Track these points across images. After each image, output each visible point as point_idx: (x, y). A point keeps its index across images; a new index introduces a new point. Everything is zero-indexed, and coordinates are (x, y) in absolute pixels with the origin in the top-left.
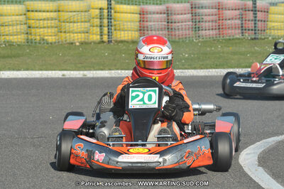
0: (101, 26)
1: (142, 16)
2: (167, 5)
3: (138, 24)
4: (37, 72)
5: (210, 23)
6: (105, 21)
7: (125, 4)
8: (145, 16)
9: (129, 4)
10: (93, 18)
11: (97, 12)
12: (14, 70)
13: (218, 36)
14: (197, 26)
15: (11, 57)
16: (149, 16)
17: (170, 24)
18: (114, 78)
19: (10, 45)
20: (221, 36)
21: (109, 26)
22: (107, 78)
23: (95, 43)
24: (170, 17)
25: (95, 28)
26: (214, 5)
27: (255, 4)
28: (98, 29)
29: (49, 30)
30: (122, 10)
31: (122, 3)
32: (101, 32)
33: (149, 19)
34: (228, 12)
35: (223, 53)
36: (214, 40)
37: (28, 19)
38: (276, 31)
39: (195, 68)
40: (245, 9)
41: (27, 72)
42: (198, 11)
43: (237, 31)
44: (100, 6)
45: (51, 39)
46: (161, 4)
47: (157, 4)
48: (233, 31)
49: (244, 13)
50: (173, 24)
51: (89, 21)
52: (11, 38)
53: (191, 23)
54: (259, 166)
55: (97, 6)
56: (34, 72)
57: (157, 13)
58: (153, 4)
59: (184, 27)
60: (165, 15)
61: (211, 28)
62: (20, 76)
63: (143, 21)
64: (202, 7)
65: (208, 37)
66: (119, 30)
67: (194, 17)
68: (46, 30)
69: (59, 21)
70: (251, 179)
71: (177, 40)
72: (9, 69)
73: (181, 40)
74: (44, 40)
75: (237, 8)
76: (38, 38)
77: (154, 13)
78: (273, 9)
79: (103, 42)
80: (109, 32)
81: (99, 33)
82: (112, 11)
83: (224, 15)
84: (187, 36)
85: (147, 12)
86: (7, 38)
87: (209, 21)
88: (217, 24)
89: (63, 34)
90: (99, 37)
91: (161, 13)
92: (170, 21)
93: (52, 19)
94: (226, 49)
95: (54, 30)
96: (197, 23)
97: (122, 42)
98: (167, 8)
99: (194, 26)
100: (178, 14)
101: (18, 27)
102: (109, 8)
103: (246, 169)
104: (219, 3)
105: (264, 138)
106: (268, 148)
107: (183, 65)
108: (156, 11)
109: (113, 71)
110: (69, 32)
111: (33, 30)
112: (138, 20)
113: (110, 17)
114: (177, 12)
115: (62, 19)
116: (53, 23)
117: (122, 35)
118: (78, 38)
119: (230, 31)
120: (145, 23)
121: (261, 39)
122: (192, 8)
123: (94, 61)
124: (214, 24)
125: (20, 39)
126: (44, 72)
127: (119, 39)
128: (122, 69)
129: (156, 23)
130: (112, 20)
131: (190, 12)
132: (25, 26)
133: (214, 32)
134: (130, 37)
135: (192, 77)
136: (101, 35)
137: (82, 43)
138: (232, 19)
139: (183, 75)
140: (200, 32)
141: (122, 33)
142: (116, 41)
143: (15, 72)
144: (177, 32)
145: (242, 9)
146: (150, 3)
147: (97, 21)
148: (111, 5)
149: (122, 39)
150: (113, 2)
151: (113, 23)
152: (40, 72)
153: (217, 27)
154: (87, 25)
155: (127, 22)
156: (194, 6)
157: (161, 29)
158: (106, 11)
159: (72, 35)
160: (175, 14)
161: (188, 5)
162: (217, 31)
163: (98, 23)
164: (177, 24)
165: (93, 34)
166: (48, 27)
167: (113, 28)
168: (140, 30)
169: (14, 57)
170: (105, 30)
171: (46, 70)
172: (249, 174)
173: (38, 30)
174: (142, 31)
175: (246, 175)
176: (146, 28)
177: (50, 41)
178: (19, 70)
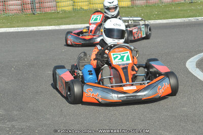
4: (79, 25)
12: (67, 24)
13: (172, 2)
15: (65, 18)
19: (65, 12)
20: (174, 2)
29: (85, 3)
35: (175, 10)
36: (170, 4)
39: (161, 19)
41: (74, 25)
45: (85, 8)
52: (65, 8)
54: (196, 68)
62: (70, 28)
65: (167, 3)
68: (83, 3)
70: (193, 75)
71: (151, 5)
72: (65, 24)
73: (153, 5)
74: (82, 8)
84: (156, 3)
86: (63, 8)
89: (92, 5)
94: (177, 9)
95: (87, 3)
101: (68, 2)
103: (190, 70)
105: (199, 53)
106: (201, 59)
107: (155, 18)
111: (76, 4)
118: (99, 6)
121: (195, 3)
125: (69, 8)
132: (72, 2)
134: (126, 5)
135: (160, 24)
137: (102, 9)
139: (155, 23)
141: (122, 3)
143: (68, 26)
144: (151, 1)
149: (123, 6)
152: (81, 25)
159: (96, 5)
169: (67, 18)
172: (192, 72)
173: (79, 4)
174: (133, 2)
175: (190, 73)
177: (85, 9)
178: (69, 24)
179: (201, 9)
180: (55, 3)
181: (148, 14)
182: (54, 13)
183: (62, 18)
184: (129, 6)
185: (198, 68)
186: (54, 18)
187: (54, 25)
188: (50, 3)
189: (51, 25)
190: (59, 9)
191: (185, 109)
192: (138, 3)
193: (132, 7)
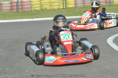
6: (64, 2)
12: (37, 18)
15: (36, 14)
19: (36, 10)
23: (61, 9)
28: (62, 4)
37: (41, 2)
38: (116, 2)
41: (41, 18)
43: (104, 3)
45: (48, 8)
50: (85, 2)
51: (59, 2)
52: (36, 8)
53: (90, 1)
56: (43, 18)
59: (88, 2)
62: (39, 20)
63: (76, 1)
66: (69, 4)
69: (50, 3)
70: (111, 47)
72: (36, 18)
73: (87, 7)
74: (46, 9)
76: (44, 8)
79: (64, 8)
86: (35, 9)
89: (52, 7)
90: (62, 7)
93: (48, 2)
95: (49, 6)
97: (69, 8)
101: (38, 5)
103: (109, 44)
105: (114, 34)
106: (115, 38)
110: (53, 6)
111: (43, 6)
112: (74, 1)
115: (51, 2)
116: (49, 3)
118: (56, 7)
119: (102, 3)
121: (112, 5)
125: (39, 9)
126: (47, 18)
129: (80, 2)
132: (40, 5)
137: (58, 9)
144: (86, 4)
147: (62, 2)
149: (70, 7)
151: (67, 2)
152: (45, 18)
154: (59, 3)
155: (71, 2)
157: (81, 4)
163: (62, 3)
166: (47, 5)
167: (67, 4)
169: (38, 14)
170: (64, 5)
171: (47, 17)
172: (110, 45)
173: (44, 6)
176: (77, 4)
177: (48, 9)
178: (39, 18)
179: (116, 9)
180: (30, 5)
182: (30, 11)
183: (34, 14)
184: (73, 7)
185: (114, 43)
186: (30, 14)
187: (30, 18)
188: (28, 6)
189: (28, 18)
190: (33, 9)
191: (107, 67)
192: (79, 5)
193: (75, 8)
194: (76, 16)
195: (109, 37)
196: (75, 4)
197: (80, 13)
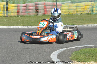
0: (4, 11)
1: (18, 7)
2: (27, 4)
3: (17, 10)
5: (41, 10)
6: (5, 9)
7: (12, 3)
8: (19, 7)
9: (13, 3)
10: (1, 8)
11: (3, 6)
13: (44, 14)
14: (37, 11)
16: (20, 7)
17: (27, 10)
18: (8, 28)
20: (45, 14)
21: (7, 11)
22: (6, 28)
23: (2, 17)
24: (27, 8)
25: (2, 12)
26: (43, 4)
27: (57, 3)
28: (3, 12)
30: (11, 5)
31: (11, 3)
32: (4, 13)
33: (20, 9)
34: (47, 6)
36: (43, 16)
38: (64, 13)
40: (53, 5)
42: (37, 6)
44: (4, 4)
46: (25, 3)
47: (23, 3)
48: (49, 13)
49: (53, 6)
50: (29, 10)
53: (35, 10)
54: (57, 58)
55: (2, 4)
57: (23, 7)
58: (22, 3)
59: (32, 11)
60: (26, 7)
61: (42, 12)
63: (19, 9)
64: (39, 5)
65: (41, 15)
67: (36, 8)
71: (30, 16)
73: (31, 16)
75: (51, 5)
77: (22, 6)
78: (63, 5)
79: (5, 16)
80: (7, 13)
81: (3, 13)
82: (8, 6)
83: (46, 7)
84: (34, 14)
85: (20, 6)
87: (41, 9)
88: (44, 10)
90: (3, 15)
91: (25, 7)
92: (28, 9)
96: (37, 10)
97: (11, 16)
98: (27, 5)
99: (36, 11)
100: (30, 7)
102: (7, 5)
104: (44, 3)
105: (59, 49)
106: (60, 52)
107: (32, 24)
108: (23, 6)
109: (8, 26)
112: (17, 9)
113: (7, 8)
114: (30, 6)
117: (11, 14)
119: (48, 13)
120: (19, 10)
122: (35, 5)
123: (1, 23)
124: (43, 10)
127: (10, 15)
128: (11, 26)
129: (23, 10)
130: (8, 9)
131: (35, 6)
133: (43, 13)
134: (14, 15)
135: (35, 28)
136: (4, 14)
138: (49, 8)
139: (32, 27)
140: (38, 13)
141: (11, 13)
142: (9, 16)
144: (30, 13)
145: (52, 5)
146: (21, 3)
147: (3, 9)
148: (7, 4)
149: (11, 15)
150: (8, 3)
151: (8, 10)
153: (44, 11)
155: (13, 9)
156: (36, 4)
157: (25, 12)
158: (6, 6)
160: (29, 7)
161: (34, 4)
162: (44, 12)
163: (3, 10)
164: (30, 10)
165: (1, 14)
167: (8, 12)
168: (17, 12)
170: (6, 12)
174: (18, 13)
176: (19, 12)
181: (28, 21)
184: (15, 15)
192: (22, 14)
193: (18, 16)
194: (17, 26)
195: (53, 51)
196: (18, 12)
197: (23, 22)
